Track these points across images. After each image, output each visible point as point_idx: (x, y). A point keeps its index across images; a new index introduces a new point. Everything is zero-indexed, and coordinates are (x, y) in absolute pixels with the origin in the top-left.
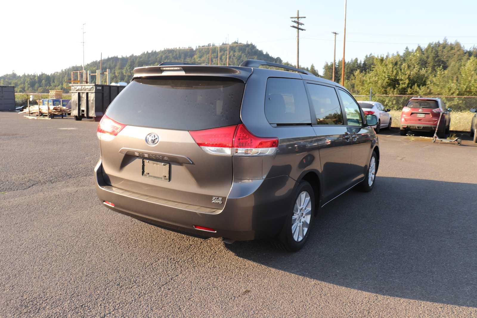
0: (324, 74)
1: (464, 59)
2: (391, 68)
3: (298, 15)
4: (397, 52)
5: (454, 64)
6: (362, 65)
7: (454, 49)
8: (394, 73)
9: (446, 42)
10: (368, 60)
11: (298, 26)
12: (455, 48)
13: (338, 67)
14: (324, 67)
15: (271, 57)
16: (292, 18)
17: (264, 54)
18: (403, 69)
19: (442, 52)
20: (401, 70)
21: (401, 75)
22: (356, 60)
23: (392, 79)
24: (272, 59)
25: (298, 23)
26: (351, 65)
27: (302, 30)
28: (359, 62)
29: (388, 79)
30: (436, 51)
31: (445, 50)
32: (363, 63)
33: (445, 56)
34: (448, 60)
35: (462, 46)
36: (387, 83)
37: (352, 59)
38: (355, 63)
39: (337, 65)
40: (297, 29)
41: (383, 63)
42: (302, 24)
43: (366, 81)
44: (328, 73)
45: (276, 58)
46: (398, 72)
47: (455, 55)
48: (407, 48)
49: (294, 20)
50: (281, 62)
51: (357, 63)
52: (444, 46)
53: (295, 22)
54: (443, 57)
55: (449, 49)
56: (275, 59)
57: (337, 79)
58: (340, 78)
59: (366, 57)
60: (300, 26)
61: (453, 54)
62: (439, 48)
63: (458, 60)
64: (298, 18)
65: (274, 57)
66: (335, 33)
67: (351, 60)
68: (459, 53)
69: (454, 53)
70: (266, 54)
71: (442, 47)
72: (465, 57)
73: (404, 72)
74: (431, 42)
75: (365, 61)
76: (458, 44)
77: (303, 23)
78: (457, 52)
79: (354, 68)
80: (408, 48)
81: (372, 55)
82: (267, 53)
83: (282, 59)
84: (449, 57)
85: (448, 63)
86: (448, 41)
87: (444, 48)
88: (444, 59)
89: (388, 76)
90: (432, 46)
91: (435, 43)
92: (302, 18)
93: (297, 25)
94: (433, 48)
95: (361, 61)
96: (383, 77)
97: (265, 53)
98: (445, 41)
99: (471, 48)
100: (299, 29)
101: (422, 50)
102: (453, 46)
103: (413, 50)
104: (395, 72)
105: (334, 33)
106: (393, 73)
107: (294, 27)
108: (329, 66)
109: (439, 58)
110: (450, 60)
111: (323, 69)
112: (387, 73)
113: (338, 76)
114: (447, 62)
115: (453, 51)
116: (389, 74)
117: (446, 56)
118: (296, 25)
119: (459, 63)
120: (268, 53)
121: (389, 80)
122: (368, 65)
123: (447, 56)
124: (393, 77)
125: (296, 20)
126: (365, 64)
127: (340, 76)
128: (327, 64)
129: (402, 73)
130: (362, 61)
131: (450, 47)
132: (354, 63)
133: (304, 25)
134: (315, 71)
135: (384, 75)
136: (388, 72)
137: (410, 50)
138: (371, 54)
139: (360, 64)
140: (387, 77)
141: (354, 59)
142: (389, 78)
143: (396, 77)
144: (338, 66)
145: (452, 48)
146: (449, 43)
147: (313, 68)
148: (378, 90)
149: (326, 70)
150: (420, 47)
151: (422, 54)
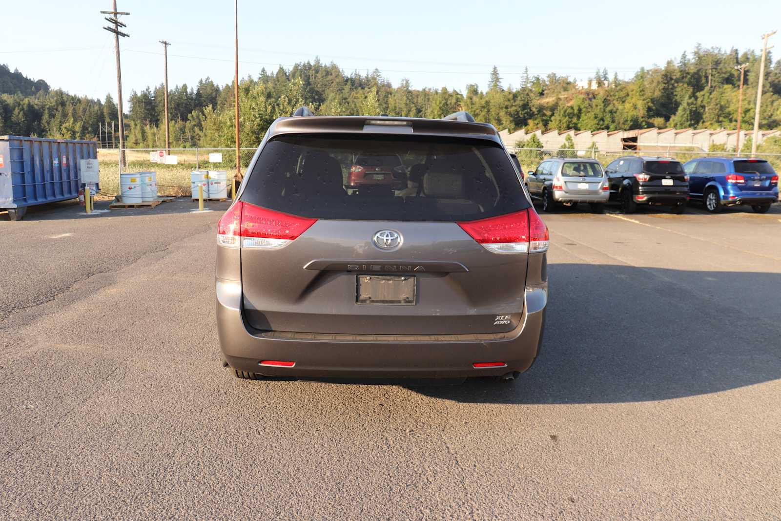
0: (130, 111)
1: (345, 89)
2: (263, 102)
3: (116, 9)
4: (250, 77)
5: (332, 96)
6: (194, 96)
7: (331, 74)
8: (269, 111)
9: (319, 63)
10: (203, 88)
11: (117, 28)
12: (331, 72)
13: (154, 100)
14: (130, 99)
15: (26, 79)
16: (104, 12)
17: (11, 73)
18: (281, 104)
19: (315, 78)
20: (278, 105)
21: (279, 113)
22: (185, 87)
23: (266, 119)
24: (28, 82)
25: (116, 23)
26: (176, 96)
27: (124, 35)
28: (189, 91)
29: (259, 119)
30: (306, 76)
31: (319, 75)
32: (195, 92)
33: (319, 83)
34: (324, 91)
35: (341, 71)
36: (259, 125)
37: (177, 87)
38: (183, 92)
39: (153, 95)
40: (114, 34)
41: (249, 94)
42: (122, 25)
43: (225, 123)
44: (138, 109)
45: (36, 80)
46: (274, 108)
47: (332, 83)
48: (263, 70)
49: (108, 16)
50: (48, 89)
51: (187, 92)
52: (317, 69)
53: (110, 20)
54: (317, 86)
55: (324, 73)
56: (36, 83)
57: (154, 119)
58: (159, 117)
59: (201, 82)
60: (120, 29)
61: (330, 82)
62: (311, 71)
63: (338, 91)
64: (116, 14)
65: (32, 80)
66: (166, 43)
67: (175, 87)
68: (337, 80)
69: (332, 80)
70: (15, 73)
71: (315, 70)
72: (347, 86)
73: (284, 108)
74: (298, 62)
75: (198, 89)
76: (334, 67)
77: (123, 23)
78: (336, 79)
79: (182, 100)
80: (266, 69)
81: (210, 80)
82: (16, 70)
83: (48, 84)
84: (325, 85)
85: (324, 95)
86: (321, 62)
87: (317, 72)
88: (319, 88)
89: (259, 114)
90: (299, 68)
91: (304, 64)
92: (122, 14)
93: (115, 27)
94: (301, 71)
95: (192, 90)
96: (252, 116)
97: (12, 71)
98: (318, 61)
99: (352, 74)
100: (118, 33)
101: (286, 73)
102: (329, 70)
103: (272, 73)
104: (269, 108)
105: (163, 42)
106: (266, 110)
107: (109, 29)
108: (139, 98)
109: (311, 86)
110: (327, 91)
111: (128, 103)
112: (257, 110)
113: (156, 114)
114: (322, 93)
115: (330, 77)
116: (260, 113)
117: (321, 83)
118: (113, 26)
119: (339, 95)
120: (20, 71)
121: (261, 120)
122: (205, 96)
123: (323, 84)
124: (267, 117)
125: (112, 16)
126: (198, 94)
127: (158, 115)
128: (136, 94)
129: (280, 110)
130: (194, 88)
131: (325, 71)
132: (181, 93)
133: (125, 26)
134: (114, 105)
135: (253, 113)
136: (259, 108)
137: (269, 73)
138: (208, 79)
139: (191, 94)
140: (257, 116)
141: (180, 86)
142: (261, 117)
143: (273, 116)
144: (154, 97)
145: (328, 72)
146: (323, 65)
147: (111, 100)
148: (246, 137)
149: (133, 104)
150: (283, 70)
151: (287, 80)
